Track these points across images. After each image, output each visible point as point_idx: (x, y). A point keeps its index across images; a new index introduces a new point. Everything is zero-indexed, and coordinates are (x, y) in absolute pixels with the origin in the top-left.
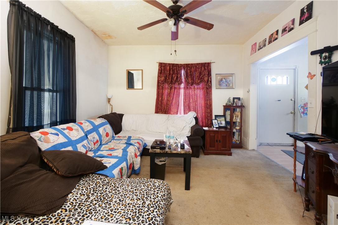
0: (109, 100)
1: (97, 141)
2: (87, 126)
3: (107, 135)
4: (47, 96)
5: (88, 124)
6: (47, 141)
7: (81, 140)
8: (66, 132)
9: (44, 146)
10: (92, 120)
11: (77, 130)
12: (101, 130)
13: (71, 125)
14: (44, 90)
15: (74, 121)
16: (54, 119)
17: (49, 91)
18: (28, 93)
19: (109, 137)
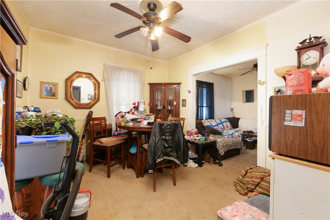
0: (232, 110)
1: (222, 128)
2: (218, 122)
3: (227, 127)
4: (205, 109)
5: (218, 120)
6: (205, 123)
7: (215, 126)
8: (210, 122)
9: (205, 125)
10: (221, 119)
11: (214, 122)
12: (224, 124)
13: (212, 120)
14: (204, 107)
15: (213, 119)
16: (206, 118)
17: (205, 107)
18: (199, 108)
19: (228, 128)
